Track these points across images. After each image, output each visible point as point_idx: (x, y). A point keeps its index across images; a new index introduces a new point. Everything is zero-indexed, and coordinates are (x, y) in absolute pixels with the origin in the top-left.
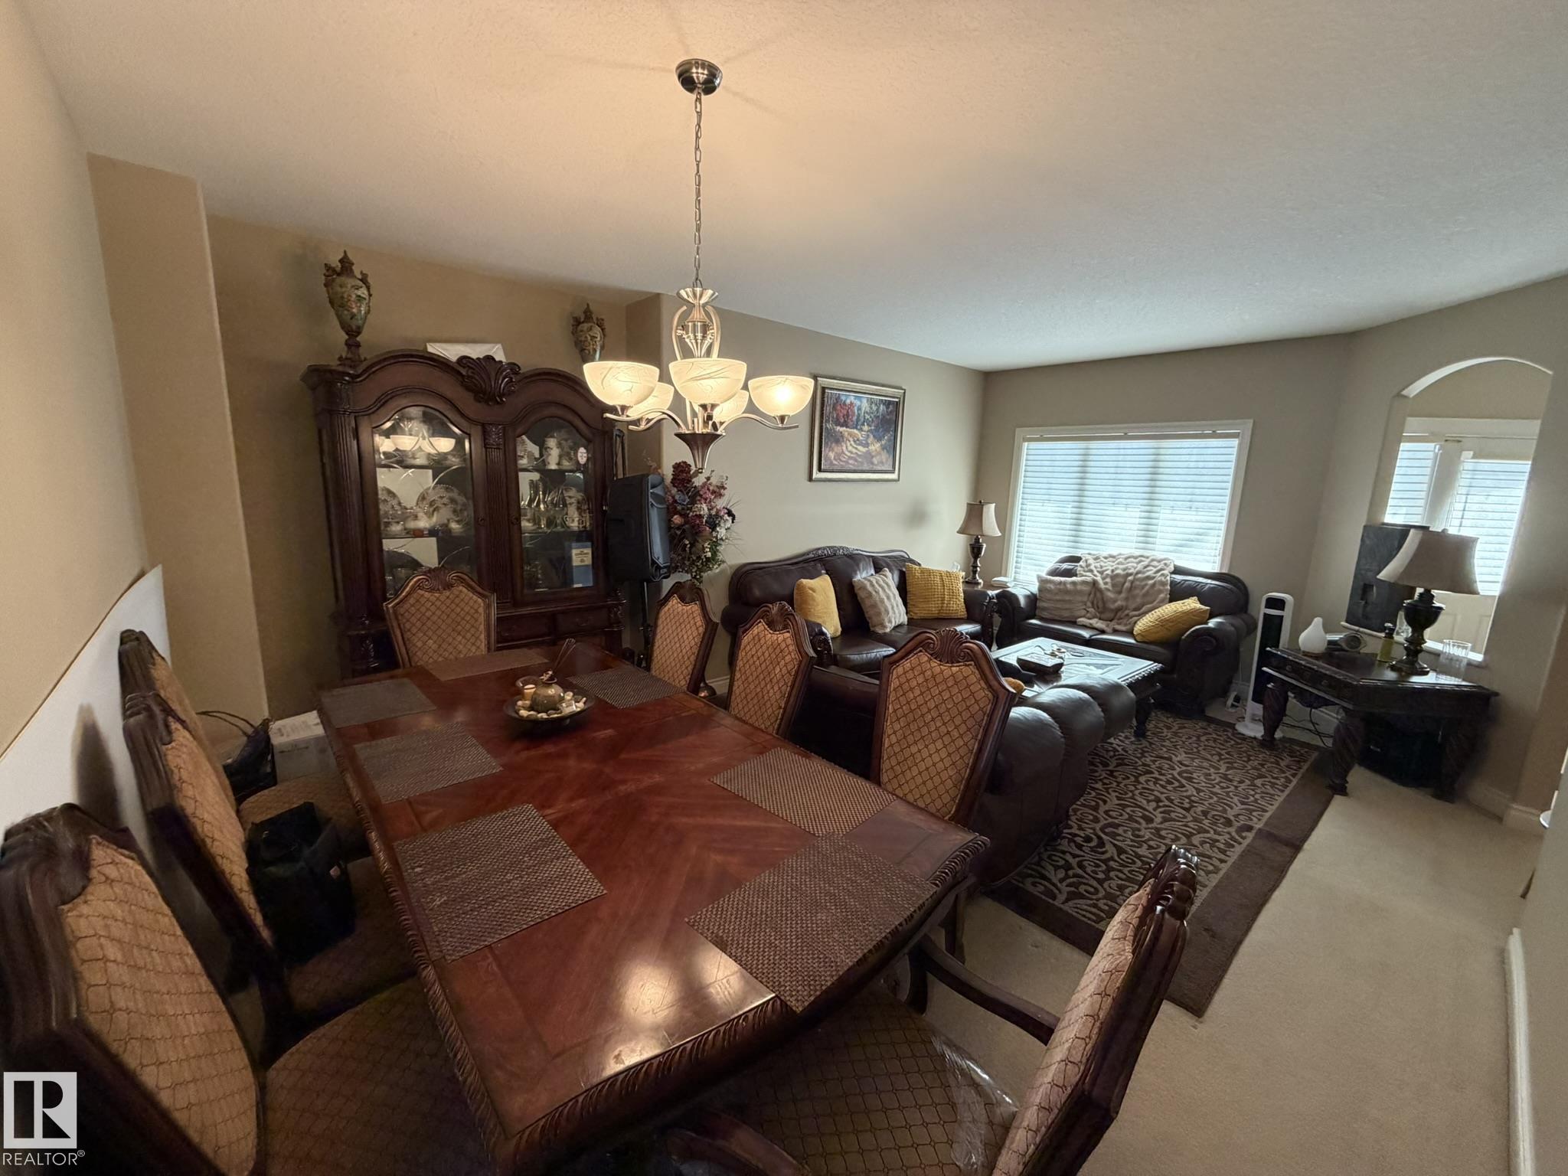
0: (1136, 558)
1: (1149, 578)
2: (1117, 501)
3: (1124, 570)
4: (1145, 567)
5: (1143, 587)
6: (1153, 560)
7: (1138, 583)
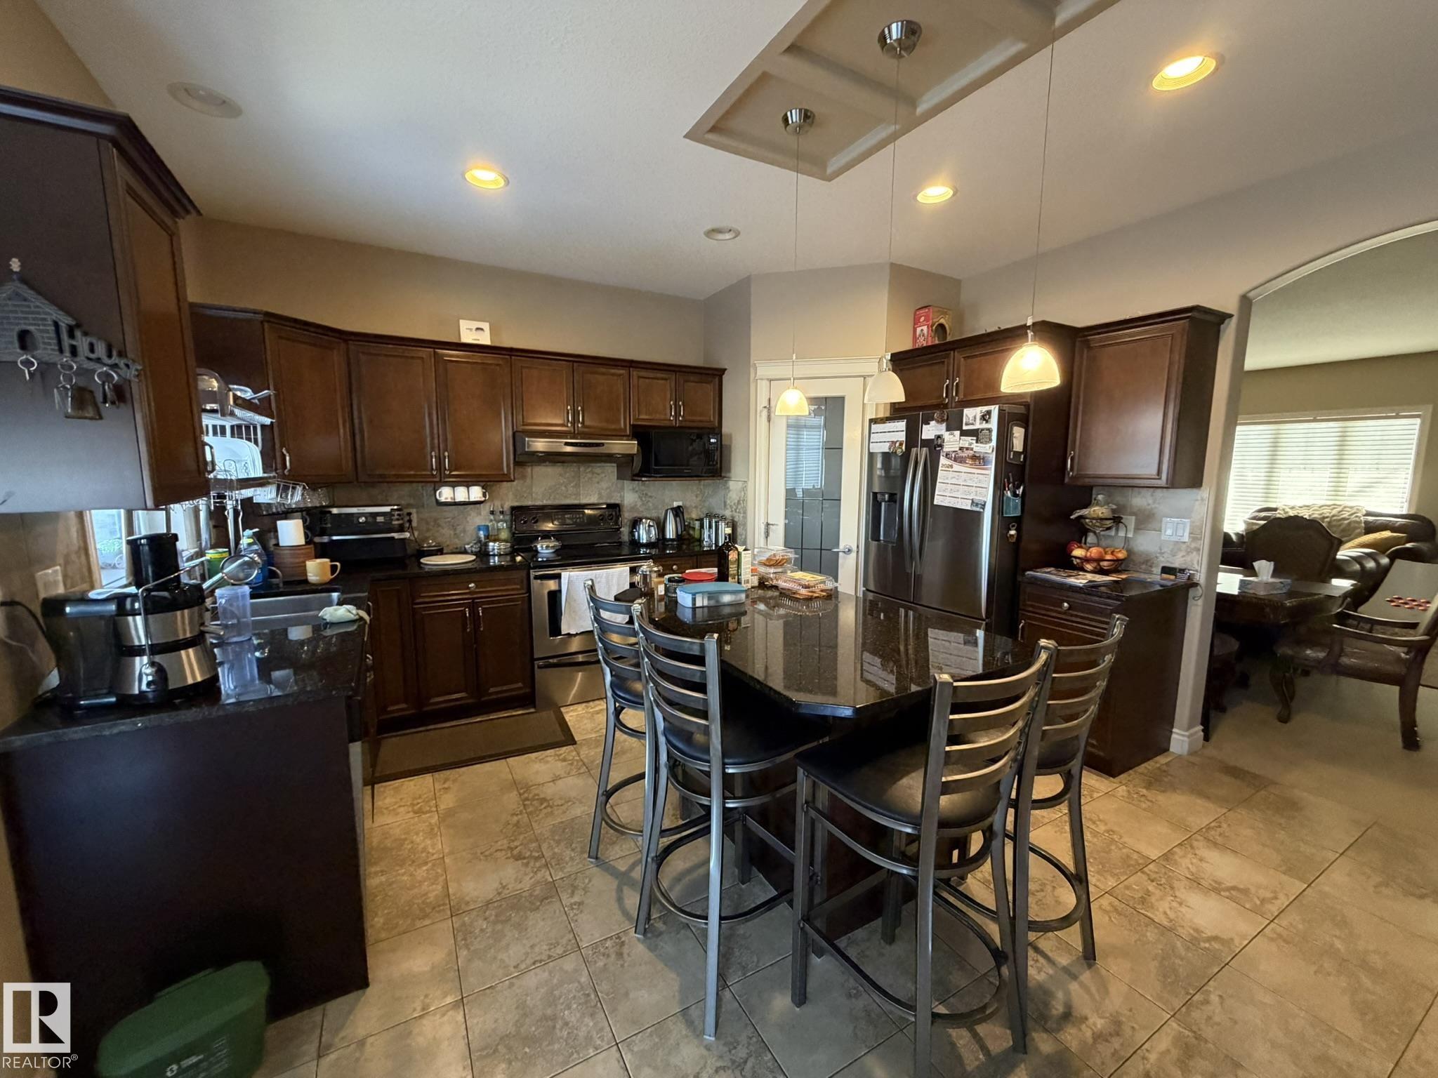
0: (1329, 506)
1: (1344, 519)
2: (1307, 466)
3: (1321, 514)
4: (1339, 512)
5: (1340, 525)
6: (1345, 507)
7: (1334, 523)
